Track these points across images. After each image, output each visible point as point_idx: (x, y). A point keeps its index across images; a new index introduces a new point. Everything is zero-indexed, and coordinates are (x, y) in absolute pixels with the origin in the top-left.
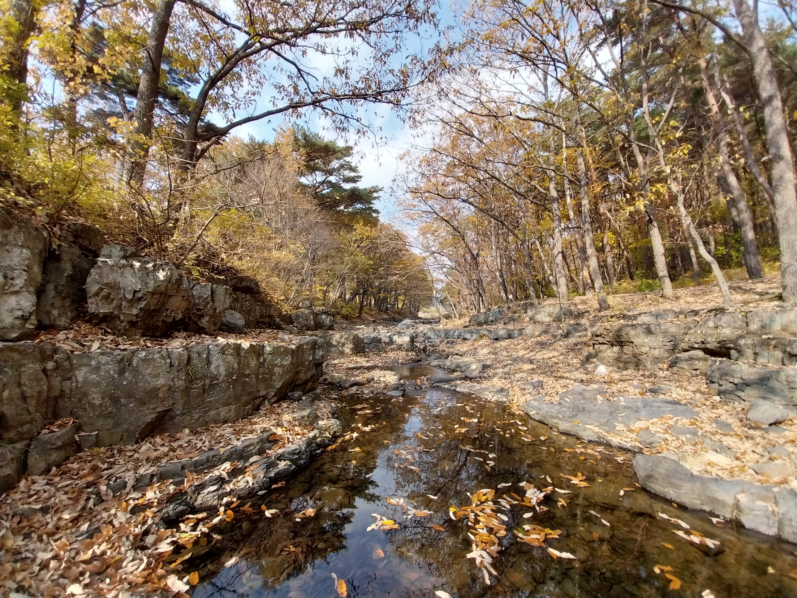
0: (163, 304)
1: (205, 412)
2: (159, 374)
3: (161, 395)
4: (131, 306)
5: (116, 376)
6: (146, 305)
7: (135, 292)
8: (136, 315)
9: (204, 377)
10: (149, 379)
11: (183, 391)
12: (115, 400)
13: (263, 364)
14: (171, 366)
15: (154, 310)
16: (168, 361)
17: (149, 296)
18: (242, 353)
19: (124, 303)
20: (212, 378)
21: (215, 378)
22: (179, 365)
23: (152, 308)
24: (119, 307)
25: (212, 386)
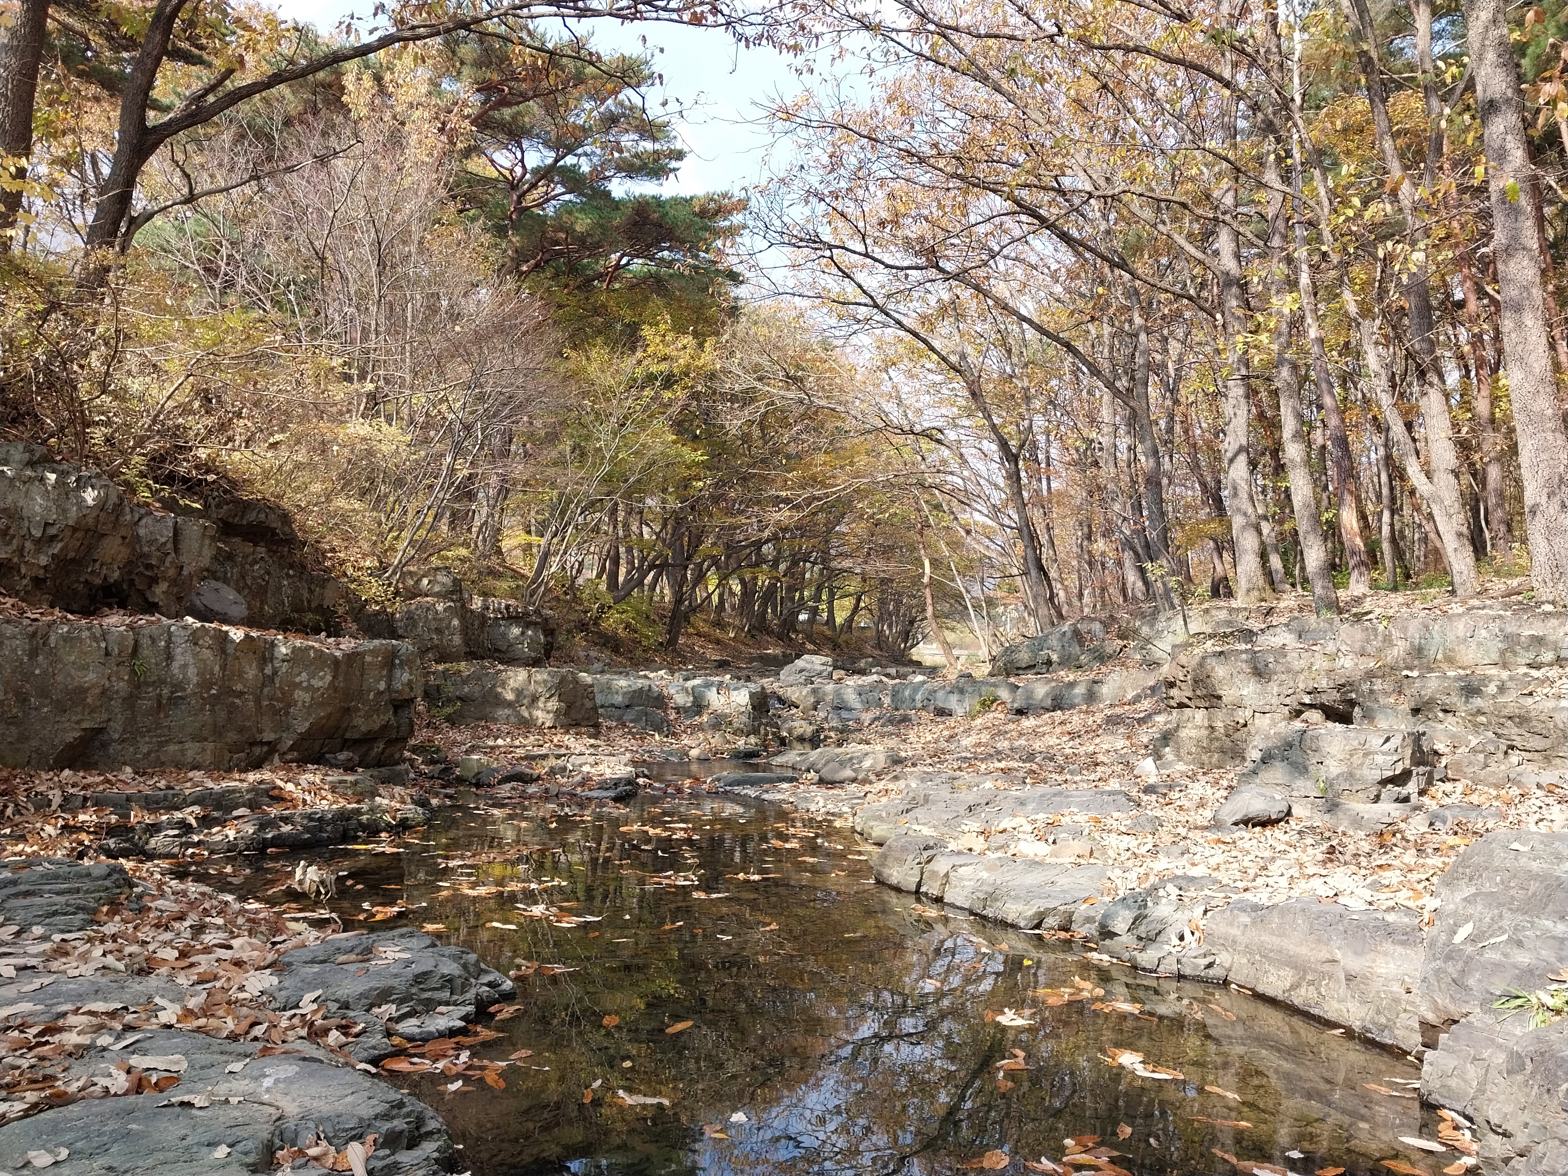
0: (90, 548)
1: (161, 744)
2: (88, 665)
3: (89, 700)
4: (38, 551)
5: (26, 659)
6: (62, 549)
7: (47, 524)
8: (45, 567)
9: (161, 682)
10: (73, 672)
11: (124, 699)
12: (22, 699)
13: (271, 679)
14: (107, 654)
15: (73, 560)
16: (103, 645)
17: (68, 533)
18: (230, 650)
19: (28, 545)
20: (174, 686)
21: (178, 686)
22: (120, 652)
23: (72, 555)
24: (21, 551)
25: (174, 701)
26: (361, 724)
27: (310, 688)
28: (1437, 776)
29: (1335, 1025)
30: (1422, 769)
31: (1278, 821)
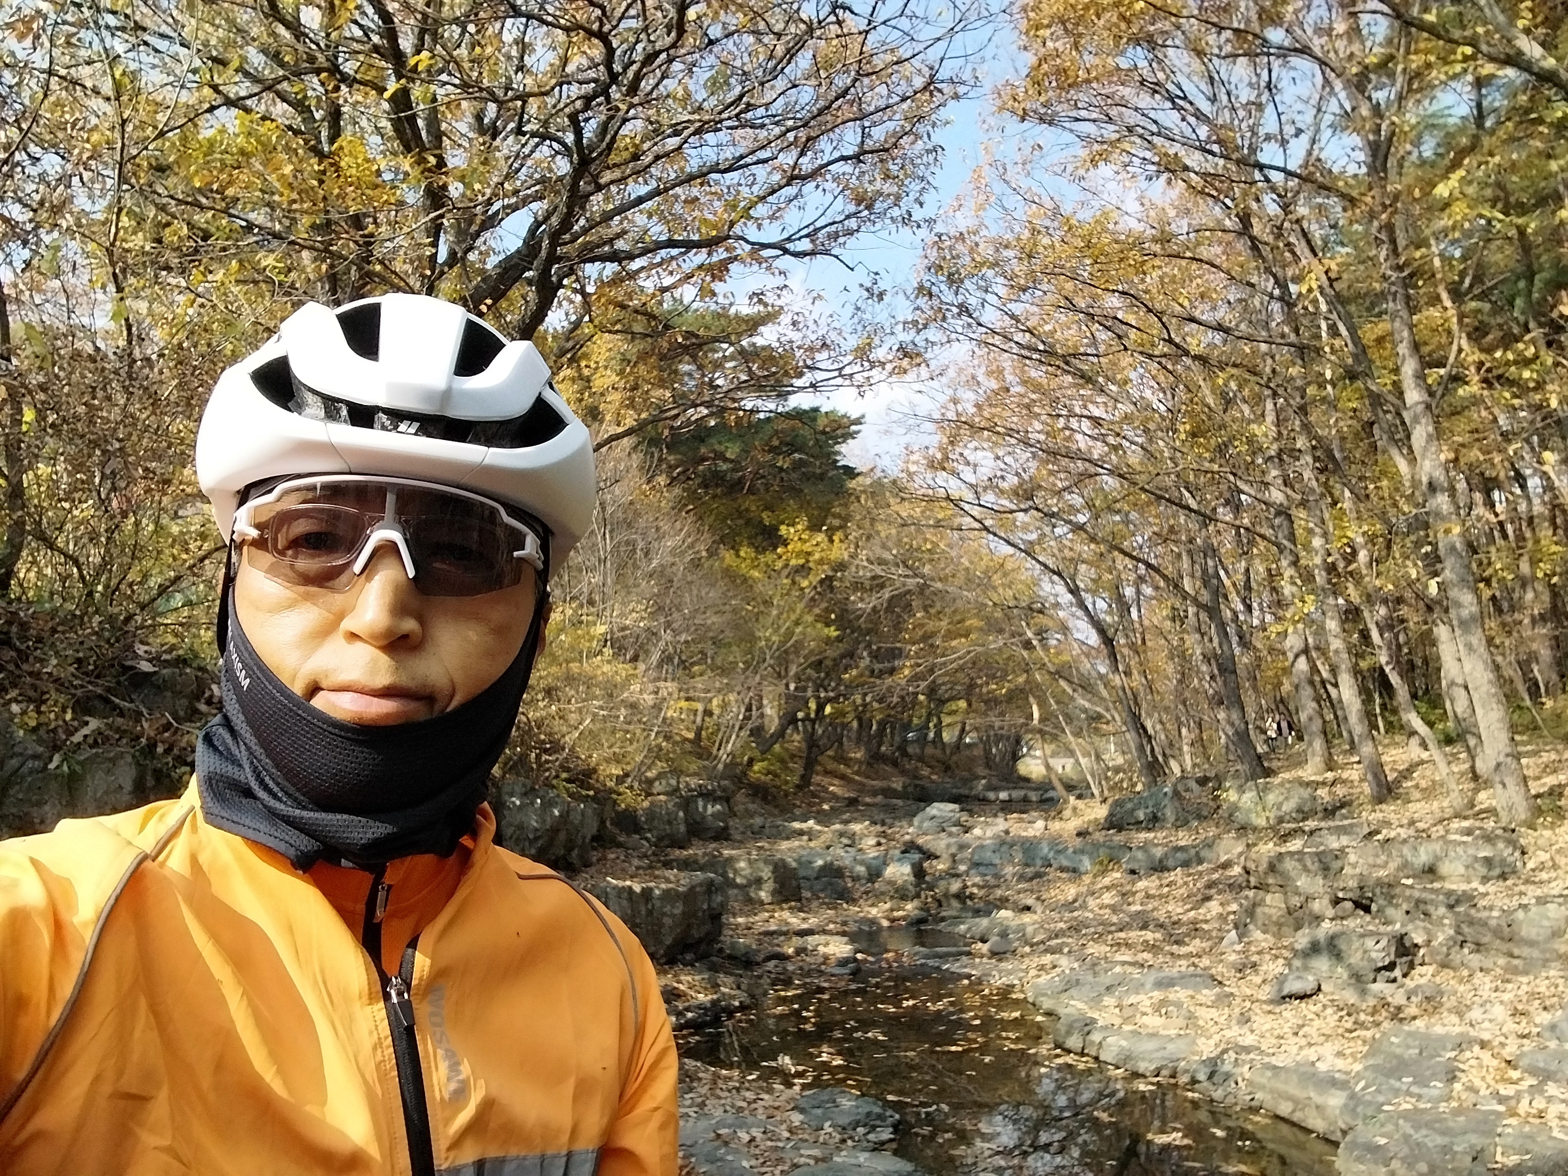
26: (696, 934)
27: (673, 916)
28: (1417, 962)
29: (1312, 1132)
30: (1405, 959)
31: (1311, 995)
